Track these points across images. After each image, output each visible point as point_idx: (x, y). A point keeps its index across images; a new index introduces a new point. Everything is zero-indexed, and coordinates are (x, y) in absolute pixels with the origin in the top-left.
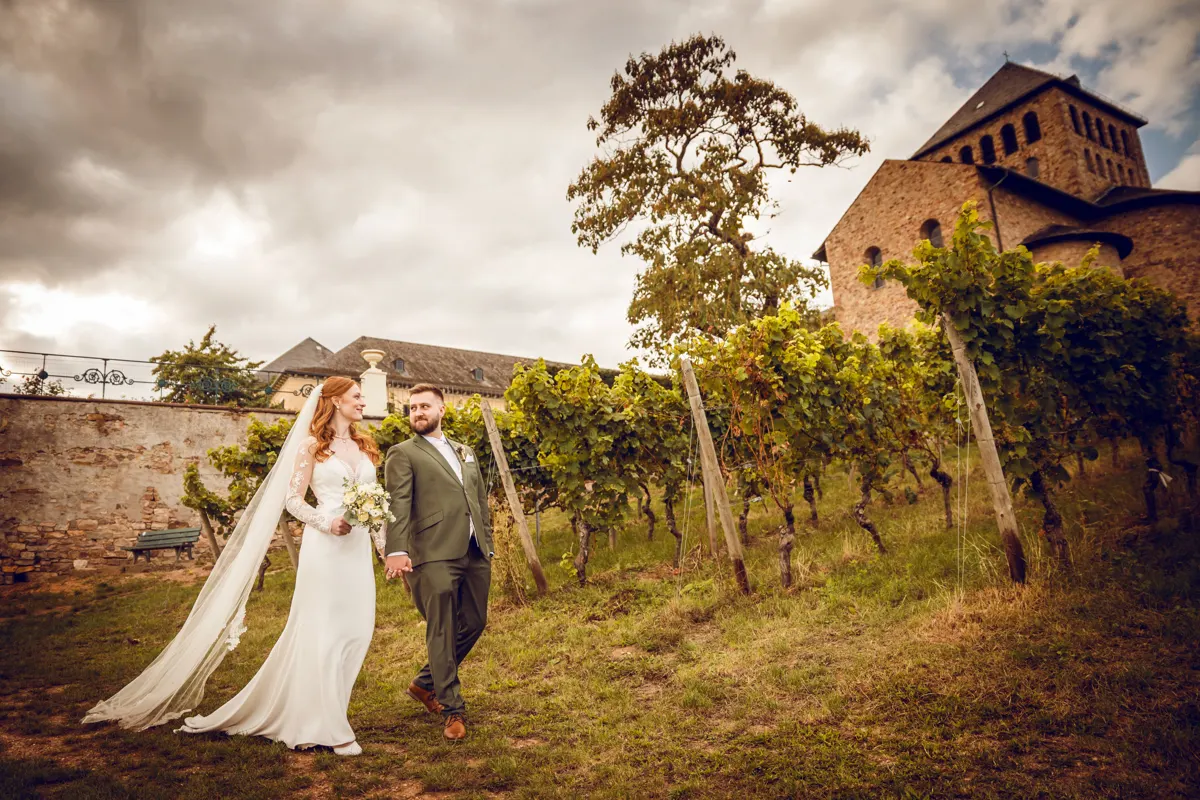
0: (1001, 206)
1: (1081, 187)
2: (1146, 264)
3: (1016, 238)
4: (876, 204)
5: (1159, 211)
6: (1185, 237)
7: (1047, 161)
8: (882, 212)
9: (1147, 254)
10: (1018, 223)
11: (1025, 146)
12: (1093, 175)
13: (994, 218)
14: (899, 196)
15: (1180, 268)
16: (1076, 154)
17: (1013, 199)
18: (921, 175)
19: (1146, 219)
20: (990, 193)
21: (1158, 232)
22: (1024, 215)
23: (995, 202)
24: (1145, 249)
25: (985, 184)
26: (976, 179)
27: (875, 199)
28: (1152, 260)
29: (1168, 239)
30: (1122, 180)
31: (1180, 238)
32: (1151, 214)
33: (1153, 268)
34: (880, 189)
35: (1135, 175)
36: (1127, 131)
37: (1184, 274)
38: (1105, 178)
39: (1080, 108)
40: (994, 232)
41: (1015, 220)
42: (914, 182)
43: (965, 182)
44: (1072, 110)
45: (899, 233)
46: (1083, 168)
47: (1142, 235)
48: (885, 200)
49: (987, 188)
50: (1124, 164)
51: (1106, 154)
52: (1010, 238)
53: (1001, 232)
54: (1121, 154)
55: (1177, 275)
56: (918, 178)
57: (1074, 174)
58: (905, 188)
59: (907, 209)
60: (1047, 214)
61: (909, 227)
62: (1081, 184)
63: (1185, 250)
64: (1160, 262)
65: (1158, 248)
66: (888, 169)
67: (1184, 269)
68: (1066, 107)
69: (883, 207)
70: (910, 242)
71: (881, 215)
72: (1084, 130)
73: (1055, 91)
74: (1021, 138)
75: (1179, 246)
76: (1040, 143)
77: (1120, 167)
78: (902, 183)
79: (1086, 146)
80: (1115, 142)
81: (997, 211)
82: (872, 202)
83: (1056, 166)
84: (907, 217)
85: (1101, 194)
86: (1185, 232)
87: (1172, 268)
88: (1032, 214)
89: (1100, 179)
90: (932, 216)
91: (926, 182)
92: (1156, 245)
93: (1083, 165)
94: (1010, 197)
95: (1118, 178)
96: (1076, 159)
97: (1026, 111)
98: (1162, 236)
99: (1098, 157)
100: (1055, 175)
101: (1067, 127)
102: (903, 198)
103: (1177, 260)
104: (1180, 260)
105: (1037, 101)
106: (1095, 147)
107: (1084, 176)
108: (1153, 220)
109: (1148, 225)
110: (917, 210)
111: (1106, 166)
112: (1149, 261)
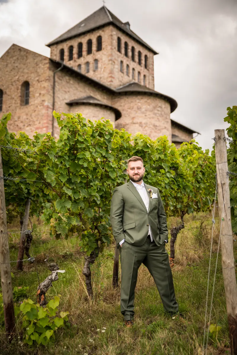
0: (60, 81)
1: (113, 80)
2: (131, 123)
3: (65, 99)
4: (5, 66)
5: (142, 99)
6: (150, 113)
7: (102, 62)
8: (7, 71)
9: (133, 118)
10: (69, 92)
11: (95, 52)
12: (122, 74)
13: (54, 88)
14: (16, 65)
15: (145, 127)
16: (114, 62)
17: (70, 79)
18: (27, 57)
19: (136, 101)
20: (54, 74)
21: (139, 108)
22: (74, 88)
23: (56, 79)
24: (132, 116)
25: (53, 69)
26: (48, 65)
27: (5, 63)
28: (134, 122)
29: (143, 113)
30: (139, 79)
31: (148, 113)
32: (138, 99)
33: (134, 125)
34: (8, 59)
35: (147, 78)
36: (148, 56)
37: (146, 131)
38: (128, 76)
39: (124, 39)
40: (52, 95)
41: (67, 90)
42: (23, 59)
43: (44, 65)
44: (119, 40)
45: (12, 85)
46: (117, 70)
47: (133, 108)
48: (9, 65)
49: (53, 71)
50: (141, 72)
51: (133, 65)
52: (61, 99)
53: (56, 95)
54: (141, 66)
55: (143, 130)
56: (25, 58)
57: (111, 72)
58: (19, 61)
59: (18, 73)
60: (89, 90)
61: (17, 83)
62: (113, 78)
63: (149, 119)
64: (137, 123)
65: (138, 116)
66: (13, 49)
67: (147, 128)
68: (115, 38)
69: (8, 69)
70: (16, 90)
71: (7, 73)
72: (123, 51)
73: (111, 27)
74: (94, 48)
75: (146, 117)
76: (100, 52)
77: (139, 73)
78: (18, 59)
79: (122, 59)
80: (140, 60)
81: (56, 84)
82: (4, 65)
83: (105, 66)
84: (17, 77)
85: (124, 84)
86: (151, 111)
87: (142, 126)
88: (79, 89)
89: (126, 77)
90: (27, 80)
91: (28, 61)
92: (137, 115)
93: (118, 69)
94: (67, 78)
95: (136, 78)
96: (114, 65)
97: (98, 35)
98: (140, 110)
99: (128, 66)
100: (104, 71)
101: (113, 48)
102: (17, 67)
103: (144, 123)
104: (146, 124)
105: (103, 31)
106: (128, 61)
107: (117, 74)
108: (138, 102)
109: (136, 104)
110: (22, 74)
111: (131, 71)
112: (133, 122)
